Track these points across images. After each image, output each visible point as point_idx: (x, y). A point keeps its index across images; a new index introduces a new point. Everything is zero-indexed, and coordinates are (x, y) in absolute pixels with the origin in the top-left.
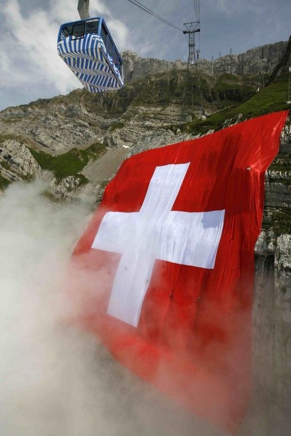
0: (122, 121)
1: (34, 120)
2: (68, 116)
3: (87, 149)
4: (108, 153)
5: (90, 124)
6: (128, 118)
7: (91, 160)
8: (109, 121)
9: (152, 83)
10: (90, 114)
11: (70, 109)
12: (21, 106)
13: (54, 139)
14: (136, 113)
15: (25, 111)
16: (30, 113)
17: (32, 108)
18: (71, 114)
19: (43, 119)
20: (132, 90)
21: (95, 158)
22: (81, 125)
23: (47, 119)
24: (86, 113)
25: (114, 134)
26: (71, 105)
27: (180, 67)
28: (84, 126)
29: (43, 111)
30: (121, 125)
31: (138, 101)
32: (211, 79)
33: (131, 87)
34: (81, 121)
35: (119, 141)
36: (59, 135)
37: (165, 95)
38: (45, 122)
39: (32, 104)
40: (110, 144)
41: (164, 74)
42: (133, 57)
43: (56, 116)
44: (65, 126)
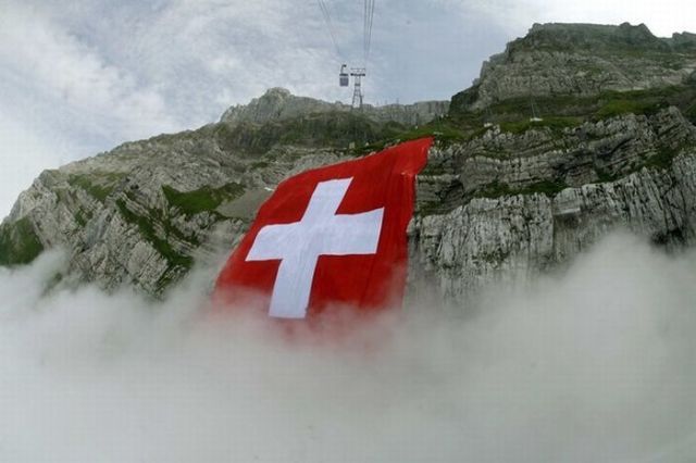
0: (264, 160)
1: (153, 156)
2: (196, 153)
3: (221, 189)
4: (246, 195)
5: (221, 164)
6: (273, 158)
7: (226, 200)
8: (248, 162)
9: (305, 121)
10: (223, 153)
11: (200, 146)
12: (140, 142)
13: (175, 179)
14: (283, 152)
15: (143, 146)
16: (150, 149)
17: (153, 144)
18: (199, 152)
19: (164, 155)
20: (279, 128)
21: (230, 199)
22: (210, 165)
23: (170, 156)
24: (218, 150)
25: (255, 174)
26: (200, 141)
27: (340, 109)
28: (214, 166)
29: (165, 147)
30: (264, 165)
31: (287, 139)
32: (377, 124)
33: (279, 125)
34: (210, 160)
35: (260, 182)
36: (180, 175)
37: (321, 136)
38: (166, 159)
39: (153, 140)
40: (249, 186)
41: (320, 114)
42: (284, 95)
43: (181, 153)
44: (191, 165)
